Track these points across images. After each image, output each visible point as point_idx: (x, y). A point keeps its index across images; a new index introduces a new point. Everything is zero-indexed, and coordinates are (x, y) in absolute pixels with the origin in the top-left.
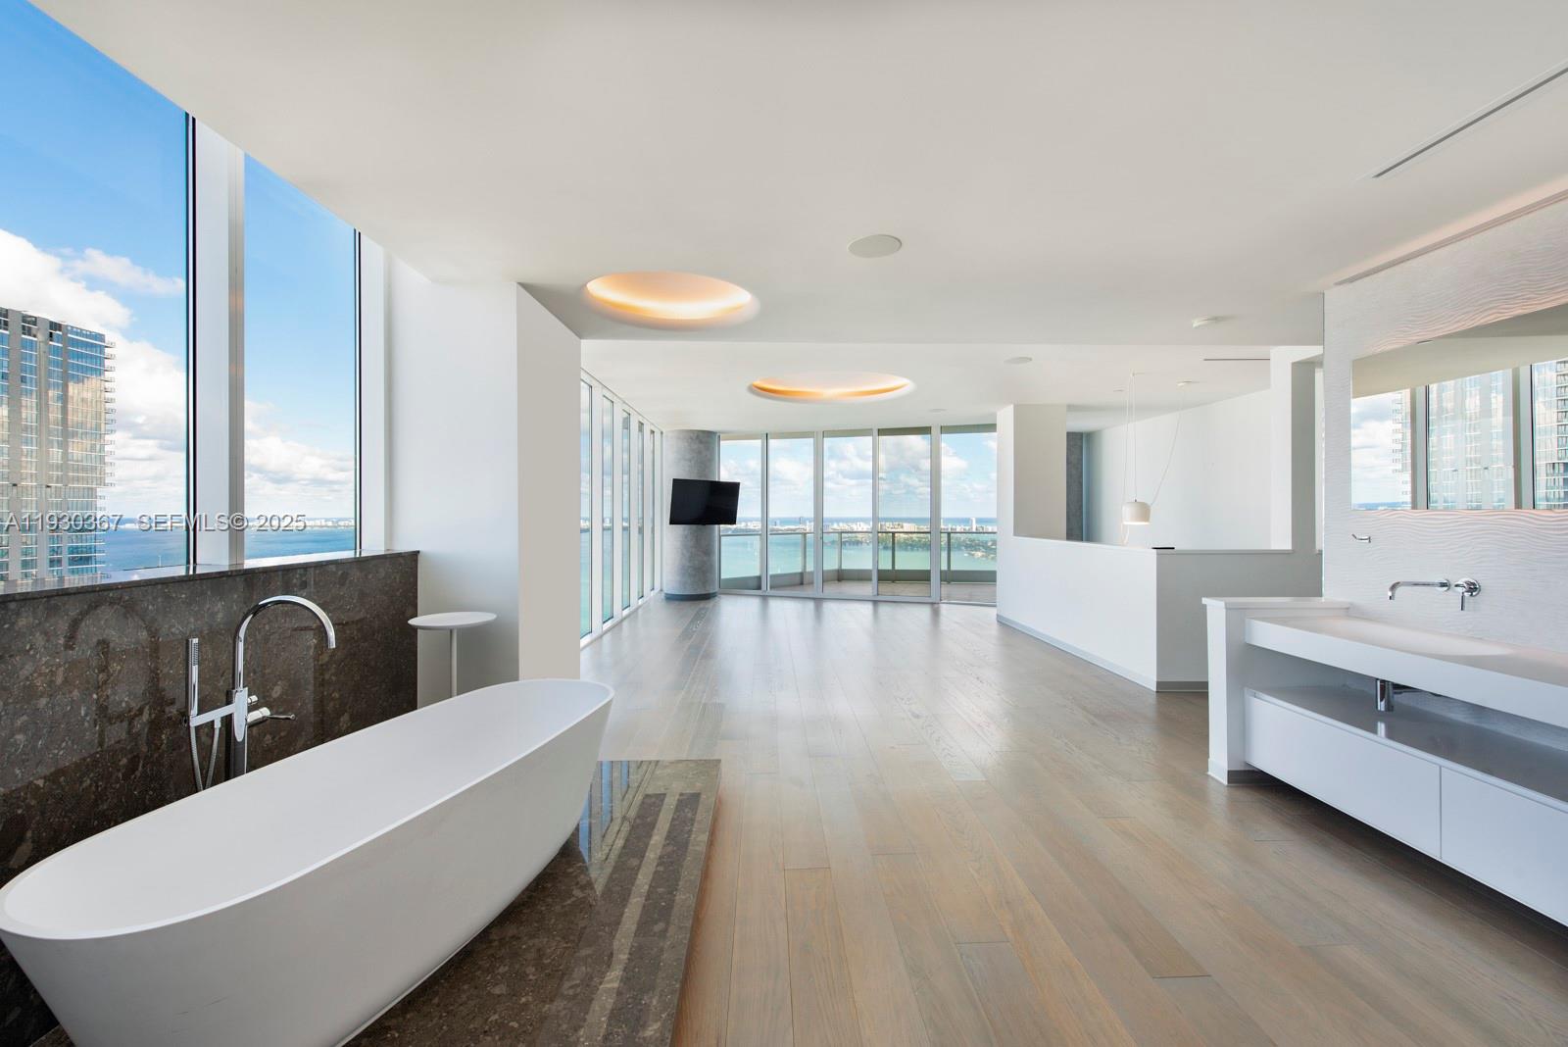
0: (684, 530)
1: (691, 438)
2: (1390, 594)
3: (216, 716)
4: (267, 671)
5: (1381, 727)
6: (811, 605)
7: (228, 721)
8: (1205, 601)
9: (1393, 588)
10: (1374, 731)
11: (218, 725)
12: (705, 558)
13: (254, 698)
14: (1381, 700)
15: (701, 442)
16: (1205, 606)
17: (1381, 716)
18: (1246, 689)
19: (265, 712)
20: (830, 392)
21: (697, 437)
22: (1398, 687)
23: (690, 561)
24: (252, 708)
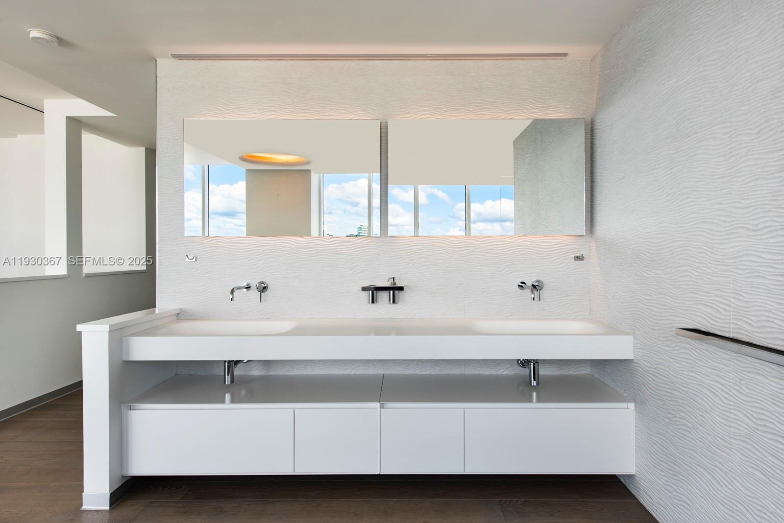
2: (231, 297)
5: (228, 397)
8: (79, 327)
9: (232, 292)
10: (223, 402)
14: (228, 375)
16: (80, 332)
17: (227, 389)
18: (123, 405)
22: (237, 362)
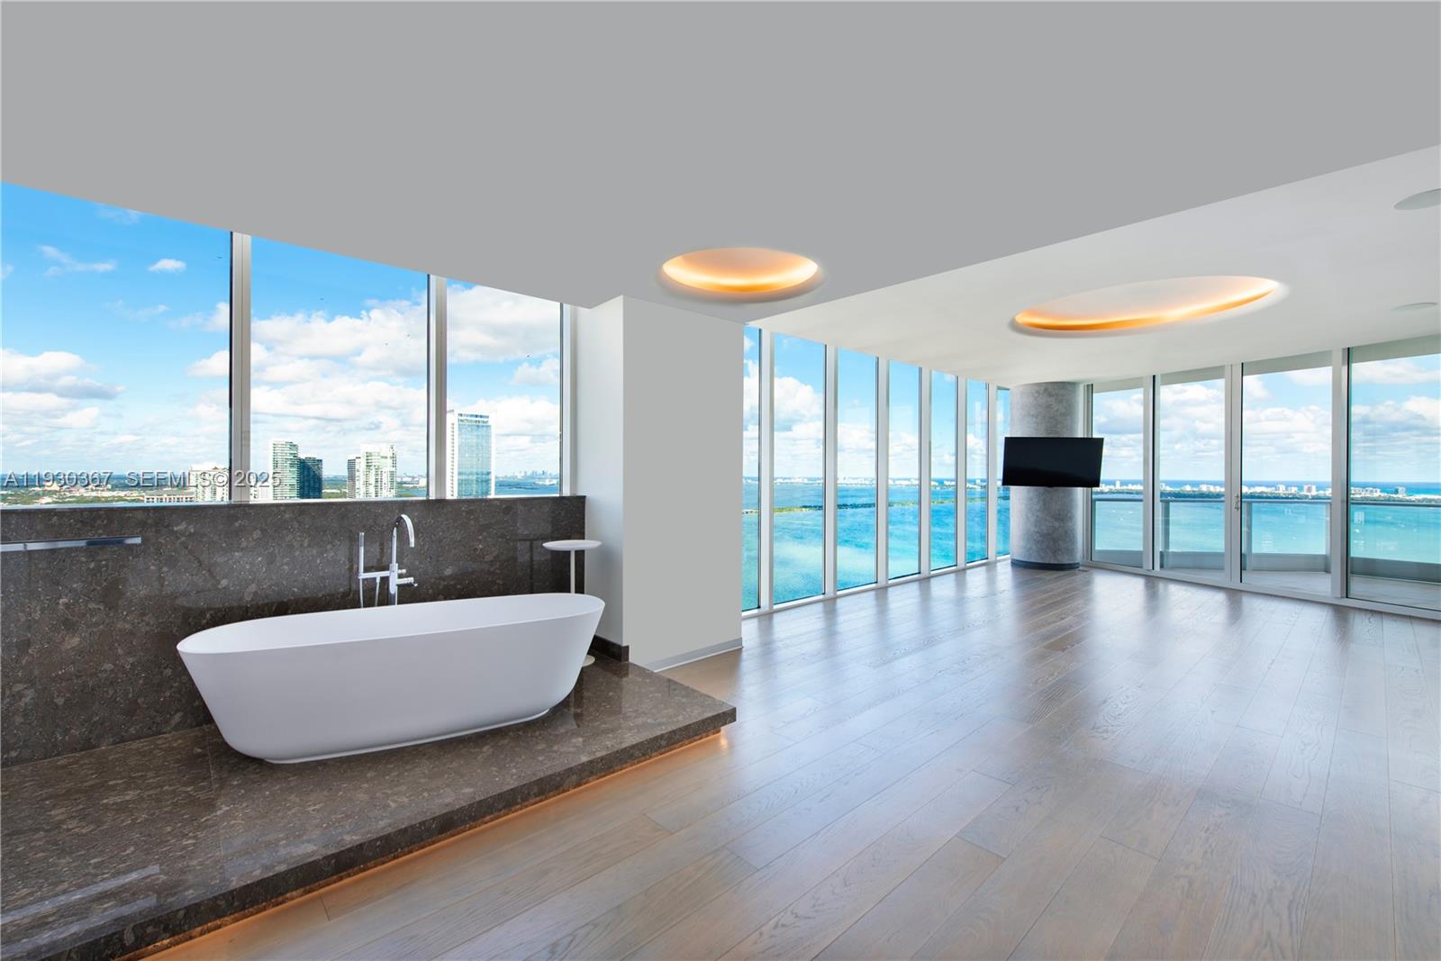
0: (1029, 492)
1: (1037, 392)
3: (378, 575)
4: (441, 559)
6: (1220, 597)
7: (385, 580)
11: (378, 581)
12: (1057, 524)
13: (404, 571)
15: (1050, 395)
19: (411, 580)
20: (1175, 313)
21: (1046, 390)
23: (1036, 526)
24: (400, 576)
